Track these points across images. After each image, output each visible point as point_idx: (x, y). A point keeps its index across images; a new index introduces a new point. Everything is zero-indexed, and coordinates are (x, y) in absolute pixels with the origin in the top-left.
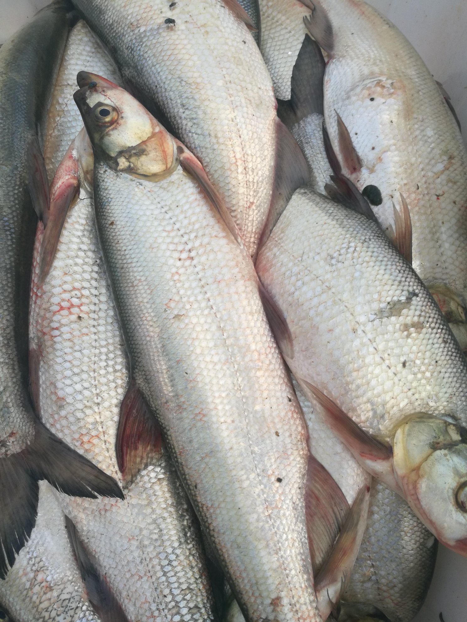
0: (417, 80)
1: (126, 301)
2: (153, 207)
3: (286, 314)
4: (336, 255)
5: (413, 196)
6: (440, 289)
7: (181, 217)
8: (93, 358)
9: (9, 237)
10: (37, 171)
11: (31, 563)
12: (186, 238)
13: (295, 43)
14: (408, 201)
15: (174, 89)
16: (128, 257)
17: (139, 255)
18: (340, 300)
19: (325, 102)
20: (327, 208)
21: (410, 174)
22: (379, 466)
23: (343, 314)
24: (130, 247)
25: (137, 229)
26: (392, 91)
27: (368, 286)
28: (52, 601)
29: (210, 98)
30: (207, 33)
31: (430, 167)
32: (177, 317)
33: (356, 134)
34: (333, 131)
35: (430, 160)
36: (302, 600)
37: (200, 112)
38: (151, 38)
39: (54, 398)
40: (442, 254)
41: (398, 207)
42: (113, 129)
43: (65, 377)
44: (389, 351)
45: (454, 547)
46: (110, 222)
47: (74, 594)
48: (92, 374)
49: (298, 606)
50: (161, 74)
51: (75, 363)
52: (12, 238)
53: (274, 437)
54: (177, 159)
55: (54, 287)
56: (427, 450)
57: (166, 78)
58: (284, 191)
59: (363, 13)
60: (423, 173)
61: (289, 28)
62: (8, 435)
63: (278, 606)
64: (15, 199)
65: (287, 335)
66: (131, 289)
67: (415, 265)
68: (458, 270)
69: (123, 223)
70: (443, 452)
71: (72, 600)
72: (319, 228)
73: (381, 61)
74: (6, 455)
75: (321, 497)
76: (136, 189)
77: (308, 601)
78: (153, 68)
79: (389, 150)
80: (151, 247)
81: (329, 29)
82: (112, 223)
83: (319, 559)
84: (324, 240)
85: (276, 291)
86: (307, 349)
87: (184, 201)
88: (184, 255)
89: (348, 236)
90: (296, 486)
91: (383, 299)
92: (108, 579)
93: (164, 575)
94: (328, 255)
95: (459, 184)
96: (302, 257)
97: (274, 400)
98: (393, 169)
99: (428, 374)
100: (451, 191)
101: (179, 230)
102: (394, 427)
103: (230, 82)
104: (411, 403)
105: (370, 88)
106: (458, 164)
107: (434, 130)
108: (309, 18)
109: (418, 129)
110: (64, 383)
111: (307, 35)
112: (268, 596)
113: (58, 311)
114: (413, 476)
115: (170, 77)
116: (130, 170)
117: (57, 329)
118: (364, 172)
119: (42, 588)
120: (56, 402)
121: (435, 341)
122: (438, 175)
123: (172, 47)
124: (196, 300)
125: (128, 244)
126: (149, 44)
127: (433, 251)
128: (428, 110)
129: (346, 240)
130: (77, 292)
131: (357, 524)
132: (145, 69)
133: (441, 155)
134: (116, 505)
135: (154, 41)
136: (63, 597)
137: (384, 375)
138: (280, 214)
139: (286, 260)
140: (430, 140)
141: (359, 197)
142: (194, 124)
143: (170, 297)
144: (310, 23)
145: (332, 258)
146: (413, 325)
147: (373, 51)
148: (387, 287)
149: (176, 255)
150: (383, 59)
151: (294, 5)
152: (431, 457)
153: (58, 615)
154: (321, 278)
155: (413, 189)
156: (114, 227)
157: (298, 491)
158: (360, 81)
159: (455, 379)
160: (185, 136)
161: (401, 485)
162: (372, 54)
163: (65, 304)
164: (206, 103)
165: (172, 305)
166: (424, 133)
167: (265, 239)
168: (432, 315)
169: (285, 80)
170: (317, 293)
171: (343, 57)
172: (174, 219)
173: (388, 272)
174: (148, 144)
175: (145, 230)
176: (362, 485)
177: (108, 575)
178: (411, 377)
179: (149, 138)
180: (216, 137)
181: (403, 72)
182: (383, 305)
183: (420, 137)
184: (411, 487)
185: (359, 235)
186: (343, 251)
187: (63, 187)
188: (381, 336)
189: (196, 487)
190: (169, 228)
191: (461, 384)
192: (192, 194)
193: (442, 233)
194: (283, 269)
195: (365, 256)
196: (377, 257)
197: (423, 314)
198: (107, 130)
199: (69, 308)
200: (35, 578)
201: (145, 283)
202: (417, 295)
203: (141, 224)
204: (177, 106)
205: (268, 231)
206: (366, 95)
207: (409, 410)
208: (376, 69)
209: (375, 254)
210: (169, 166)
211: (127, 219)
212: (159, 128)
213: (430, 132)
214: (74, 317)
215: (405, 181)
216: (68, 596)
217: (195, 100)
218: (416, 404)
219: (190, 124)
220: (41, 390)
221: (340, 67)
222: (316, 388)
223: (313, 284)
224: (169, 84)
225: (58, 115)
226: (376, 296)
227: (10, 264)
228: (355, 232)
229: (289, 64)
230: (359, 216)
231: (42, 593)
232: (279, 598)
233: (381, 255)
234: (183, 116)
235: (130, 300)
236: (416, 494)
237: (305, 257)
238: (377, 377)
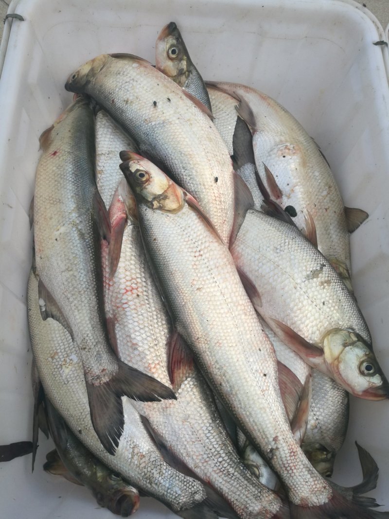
0: (305, 144)
1: (168, 283)
2: (176, 228)
3: (255, 283)
4: (279, 247)
5: (314, 210)
6: (334, 261)
7: (192, 232)
8: (150, 318)
9: (91, 252)
10: (100, 210)
11: (129, 444)
12: (196, 244)
13: (232, 121)
14: (311, 213)
15: (177, 158)
16: (167, 258)
17: (173, 256)
18: (285, 272)
19: (255, 157)
20: (268, 221)
21: (310, 198)
22: (317, 360)
23: (288, 280)
24: (167, 252)
25: (170, 242)
26: (294, 151)
27: (299, 263)
28: (146, 462)
29: (199, 163)
30: (191, 124)
31: (320, 193)
32: (198, 289)
33: (277, 176)
34: (262, 174)
35: (319, 190)
36: (288, 436)
37: (194, 171)
38: (160, 128)
39: (129, 344)
40: (332, 241)
41: (306, 217)
42: (148, 185)
43: (136, 331)
44: (315, 297)
45: (362, 395)
46: (153, 239)
47: (157, 458)
48: (150, 327)
49: (287, 439)
50: (168, 149)
51: (141, 322)
52: (92, 252)
53: (259, 351)
54: (184, 200)
55: (120, 279)
56: (341, 347)
57: (172, 152)
58: (241, 212)
59: (269, 104)
60: (317, 197)
61: (227, 113)
62: (101, 371)
63: (277, 441)
64: (90, 228)
65: (256, 294)
66: (171, 276)
67: (319, 248)
68: (341, 250)
69: (161, 239)
70: (350, 347)
71: (157, 461)
72: (266, 232)
73: (284, 133)
74: (100, 383)
75: (287, 382)
76: (166, 219)
77: (291, 437)
78: (163, 146)
79: (297, 185)
80: (179, 251)
81: (251, 114)
82: (155, 240)
83: (291, 417)
84: (270, 239)
85: (246, 270)
86: (270, 301)
87: (192, 223)
88: (197, 254)
89: (283, 236)
90: (274, 378)
91: (308, 269)
92: (173, 448)
93: (207, 439)
94: (275, 247)
95: (336, 201)
96: (259, 249)
97: (255, 332)
98: (301, 196)
99: (336, 307)
100: (333, 206)
101: (192, 240)
102: (323, 338)
103: (208, 152)
104: (330, 324)
105: (282, 150)
106: (334, 190)
107: (319, 172)
108: (238, 106)
109: (311, 172)
110: (135, 335)
111: (238, 117)
112: (271, 437)
113: (125, 293)
114: (336, 362)
115: (174, 151)
116: (161, 208)
117: (126, 303)
118: (284, 199)
119: (139, 457)
120: (131, 347)
121: (338, 289)
122: (325, 197)
123: (173, 134)
124: (207, 279)
125: (166, 250)
126: (158, 132)
127: (328, 240)
128: (314, 161)
129: (283, 239)
130: (134, 281)
131: (308, 395)
132: (157, 146)
133: (324, 186)
134: (173, 403)
135: (162, 131)
136: (152, 459)
137: (314, 311)
138: (240, 225)
139: (250, 252)
140: (317, 178)
141: (284, 213)
142: (191, 178)
143: (193, 278)
144: (239, 110)
145: (277, 249)
146: (326, 282)
147: (279, 127)
148: (309, 263)
149: (193, 254)
150: (285, 132)
151: (228, 98)
152: (344, 351)
153: (152, 470)
154: (273, 261)
155: (313, 206)
156: (156, 241)
157: (275, 380)
158: (275, 146)
159: (350, 308)
160: (186, 185)
161: (330, 368)
162: (279, 129)
163: (128, 288)
164: (197, 166)
165: (195, 282)
166: (314, 174)
167: (233, 240)
168: (334, 276)
169: (229, 144)
170: (272, 269)
171: (263, 131)
172: (189, 234)
173: (308, 254)
174: (168, 192)
175: (174, 242)
176: (307, 374)
177: (172, 446)
178: (328, 310)
179: (168, 188)
180: (204, 185)
181: (298, 140)
182: (308, 273)
183: (312, 177)
184: (335, 369)
185: (289, 235)
186: (282, 245)
187: (118, 218)
188: (309, 290)
189: (221, 385)
190: (187, 240)
191: (354, 310)
192: (196, 219)
193: (331, 230)
194: (249, 257)
195: (295, 247)
196: (301, 246)
197: (330, 275)
198: (144, 185)
199: (131, 291)
200: (133, 451)
201: (178, 272)
202: (325, 266)
203: (171, 239)
204: (180, 168)
205: (234, 235)
206: (280, 154)
207: (330, 328)
208: (283, 139)
209: (300, 245)
210: (181, 204)
211: (163, 236)
212: (171, 182)
213: (317, 174)
214: (135, 295)
215: (308, 203)
216: (154, 459)
217: (191, 164)
218: (333, 324)
219: (188, 178)
220: (118, 341)
221: (261, 137)
222: (279, 322)
223: (269, 264)
224: (174, 156)
225: (100, 173)
226: (304, 268)
227: (93, 267)
228: (287, 234)
229: (230, 134)
230: (286, 224)
231: (139, 459)
232: (277, 437)
233: (303, 246)
234: (184, 174)
235: (171, 282)
236: (339, 371)
237: (261, 249)
238: (311, 312)
